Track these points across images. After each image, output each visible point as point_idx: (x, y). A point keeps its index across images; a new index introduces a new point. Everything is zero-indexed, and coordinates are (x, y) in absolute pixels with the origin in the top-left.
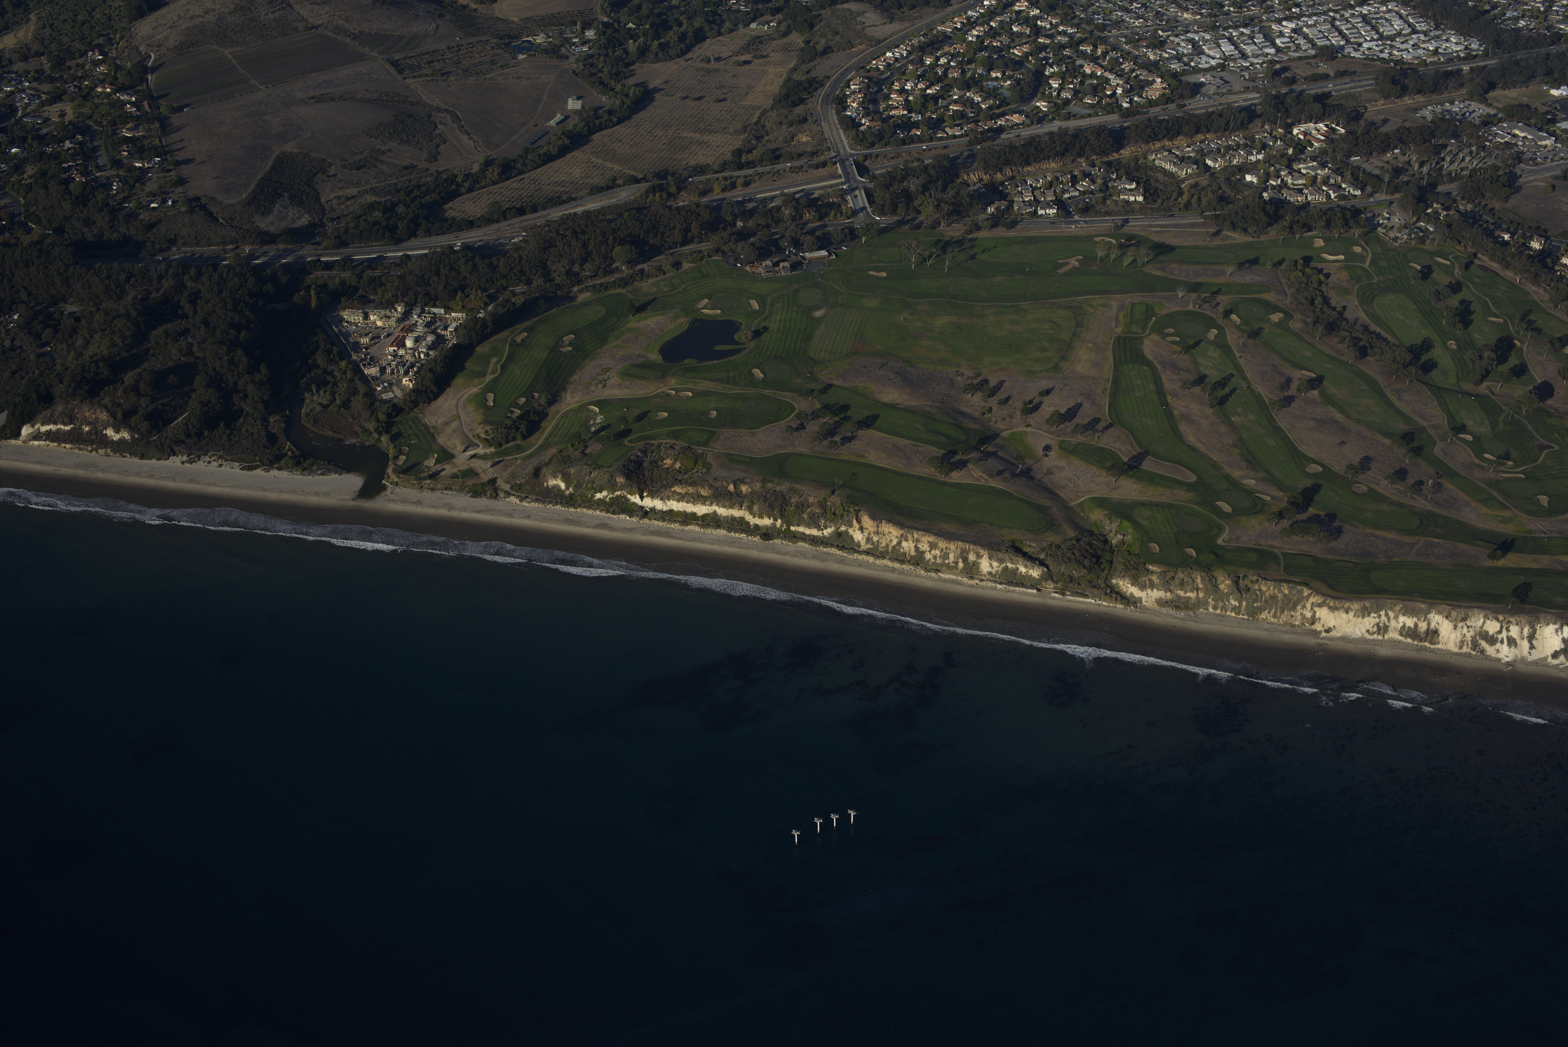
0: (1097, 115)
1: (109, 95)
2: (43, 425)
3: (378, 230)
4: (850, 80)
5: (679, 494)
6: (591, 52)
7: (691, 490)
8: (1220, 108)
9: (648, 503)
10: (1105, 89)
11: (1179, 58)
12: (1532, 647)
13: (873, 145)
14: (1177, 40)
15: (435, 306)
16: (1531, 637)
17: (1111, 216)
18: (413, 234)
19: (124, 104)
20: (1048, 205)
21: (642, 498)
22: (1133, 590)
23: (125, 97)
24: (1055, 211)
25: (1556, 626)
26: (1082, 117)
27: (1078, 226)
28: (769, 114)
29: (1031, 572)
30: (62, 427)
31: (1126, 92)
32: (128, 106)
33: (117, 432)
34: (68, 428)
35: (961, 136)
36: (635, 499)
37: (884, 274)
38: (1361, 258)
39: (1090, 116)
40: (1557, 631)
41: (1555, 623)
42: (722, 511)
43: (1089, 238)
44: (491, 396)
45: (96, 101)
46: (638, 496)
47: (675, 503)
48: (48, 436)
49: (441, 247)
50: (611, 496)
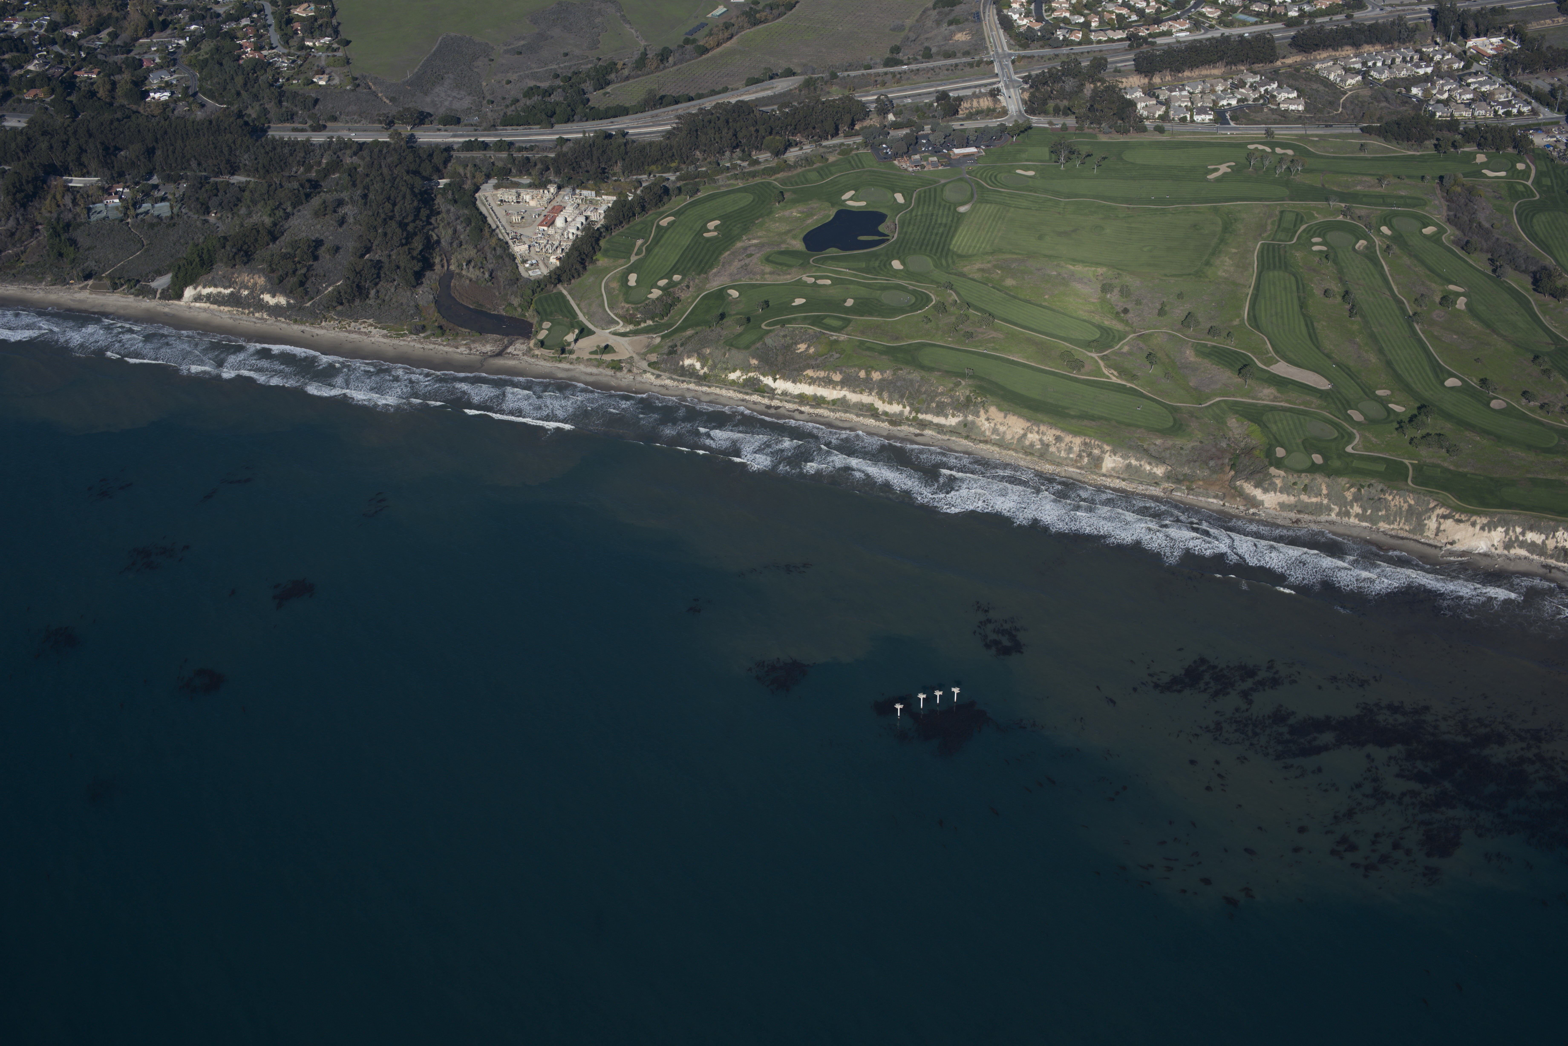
0: (1264, 23)
2: (204, 287)
3: (536, 114)
5: (811, 378)
7: (822, 374)
8: (1392, 19)
9: (780, 385)
13: (1029, 46)
15: (586, 188)
17: (1267, 124)
18: (568, 119)
20: (1202, 111)
21: (775, 380)
22: (1256, 493)
24: (1211, 117)
26: (1248, 25)
27: (1233, 131)
28: (930, 12)
29: (1155, 470)
30: (222, 290)
31: (1295, 2)
33: (274, 296)
34: (228, 291)
35: (1122, 40)
36: (768, 381)
37: (1031, 173)
38: (1524, 174)
39: (1257, 24)
42: (853, 397)
43: (1241, 145)
44: (631, 278)
46: (770, 378)
47: (807, 386)
48: (209, 298)
49: (595, 131)
50: (744, 377)
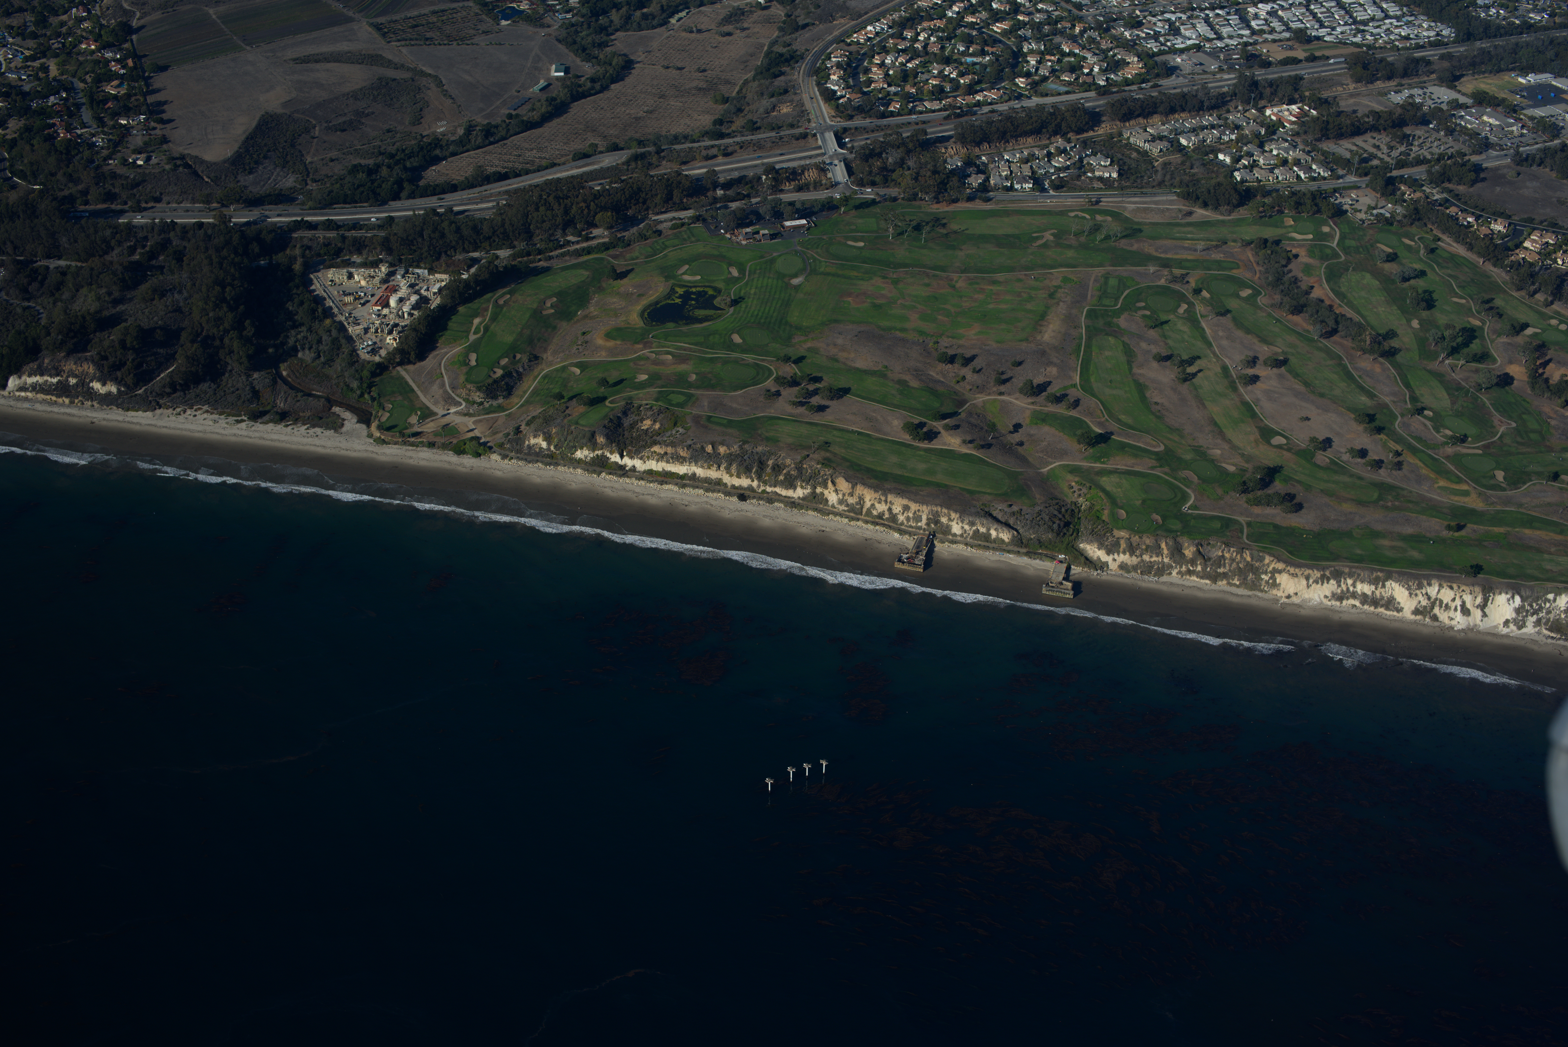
0: (1074, 92)
1: (93, 52)
2: (30, 376)
3: (363, 192)
4: (830, 53)
5: (659, 454)
6: (573, 20)
7: (670, 450)
8: (1195, 88)
9: (628, 462)
10: (1083, 67)
11: (1156, 36)
12: (1485, 615)
13: (851, 117)
14: (1154, 19)
15: (418, 267)
16: (1483, 607)
17: (1086, 191)
18: (396, 197)
19: (107, 62)
20: (1024, 180)
21: (622, 457)
22: (1099, 554)
23: (109, 55)
24: (1031, 186)
25: (1509, 596)
26: (1059, 94)
27: (1052, 200)
28: (750, 84)
29: (1001, 535)
30: (49, 379)
31: (1103, 71)
32: (113, 63)
33: (104, 384)
34: (55, 380)
35: (940, 110)
36: (615, 458)
37: (861, 244)
38: (1329, 236)
39: (1067, 93)
40: (1508, 600)
41: (1507, 593)
42: (700, 472)
43: (1063, 213)
44: (473, 357)
45: (81, 58)
46: (618, 456)
47: (654, 462)
48: (34, 388)
49: (425, 209)
50: (592, 455)
